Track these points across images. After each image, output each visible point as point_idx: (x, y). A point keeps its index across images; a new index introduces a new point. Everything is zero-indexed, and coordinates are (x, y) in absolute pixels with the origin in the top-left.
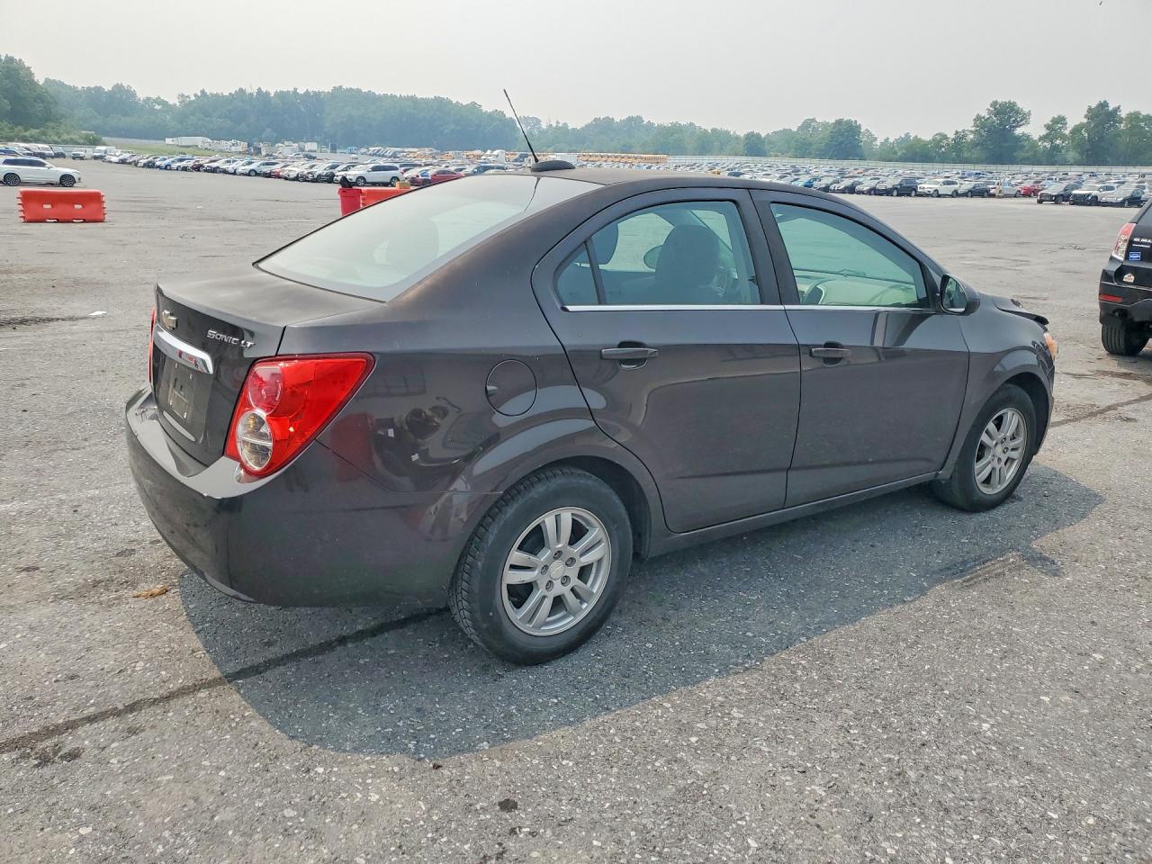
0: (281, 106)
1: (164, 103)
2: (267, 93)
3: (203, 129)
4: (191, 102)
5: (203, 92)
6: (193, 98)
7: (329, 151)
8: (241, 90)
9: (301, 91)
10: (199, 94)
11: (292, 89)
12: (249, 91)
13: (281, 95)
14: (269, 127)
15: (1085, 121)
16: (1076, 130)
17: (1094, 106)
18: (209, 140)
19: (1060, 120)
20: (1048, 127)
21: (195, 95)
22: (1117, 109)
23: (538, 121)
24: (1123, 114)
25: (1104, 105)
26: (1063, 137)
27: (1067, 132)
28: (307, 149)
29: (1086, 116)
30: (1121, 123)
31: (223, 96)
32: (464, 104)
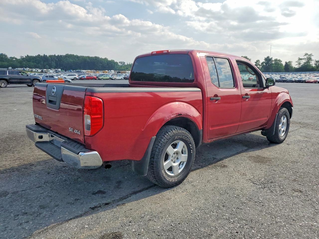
0: (50, 59)
1: (16, 58)
2: (47, 56)
3: (27, 66)
4: (24, 58)
5: (28, 55)
6: (24, 57)
7: (64, 71)
8: (39, 55)
9: (57, 55)
10: (27, 56)
11: (54, 55)
12: (41, 55)
13: (51, 56)
14: (47, 64)
15: (264, 61)
16: (262, 63)
17: (266, 57)
18: (29, 69)
19: (258, 61)
20: (256, 63)
21: (25, 56)
22: (272, 58)
23: (124, 63)
24: (273, 59)
25: (268, 57)
26: (260, 65)
27: (260, 64)
28: (58, 71)
29: (264, 60)
30: (273, 61)
31: (33, 57)
32: (103, 58)
